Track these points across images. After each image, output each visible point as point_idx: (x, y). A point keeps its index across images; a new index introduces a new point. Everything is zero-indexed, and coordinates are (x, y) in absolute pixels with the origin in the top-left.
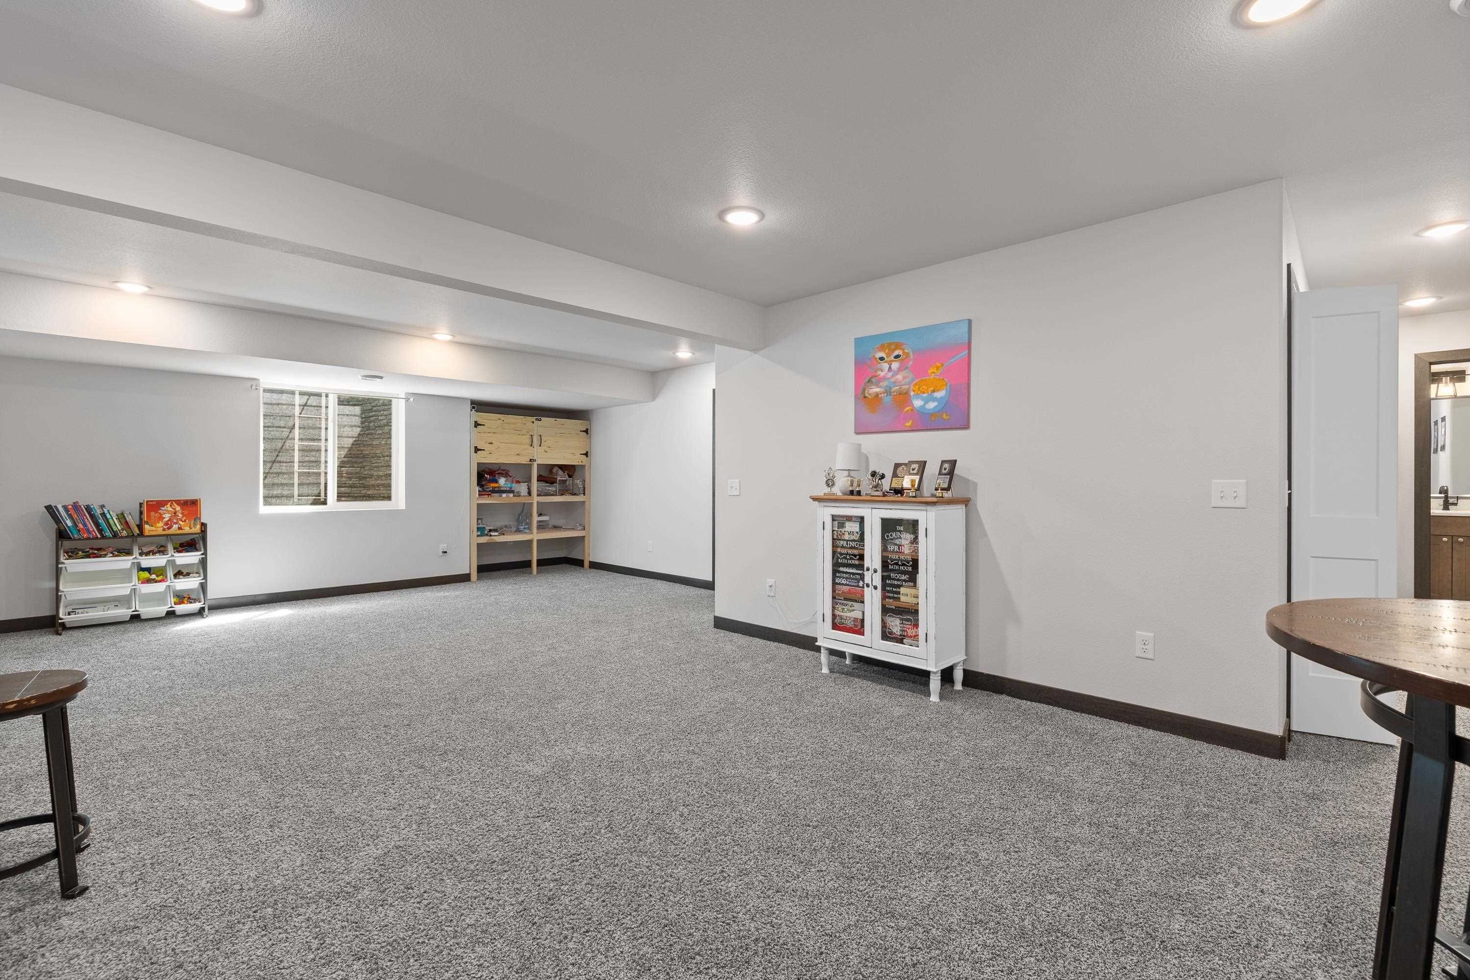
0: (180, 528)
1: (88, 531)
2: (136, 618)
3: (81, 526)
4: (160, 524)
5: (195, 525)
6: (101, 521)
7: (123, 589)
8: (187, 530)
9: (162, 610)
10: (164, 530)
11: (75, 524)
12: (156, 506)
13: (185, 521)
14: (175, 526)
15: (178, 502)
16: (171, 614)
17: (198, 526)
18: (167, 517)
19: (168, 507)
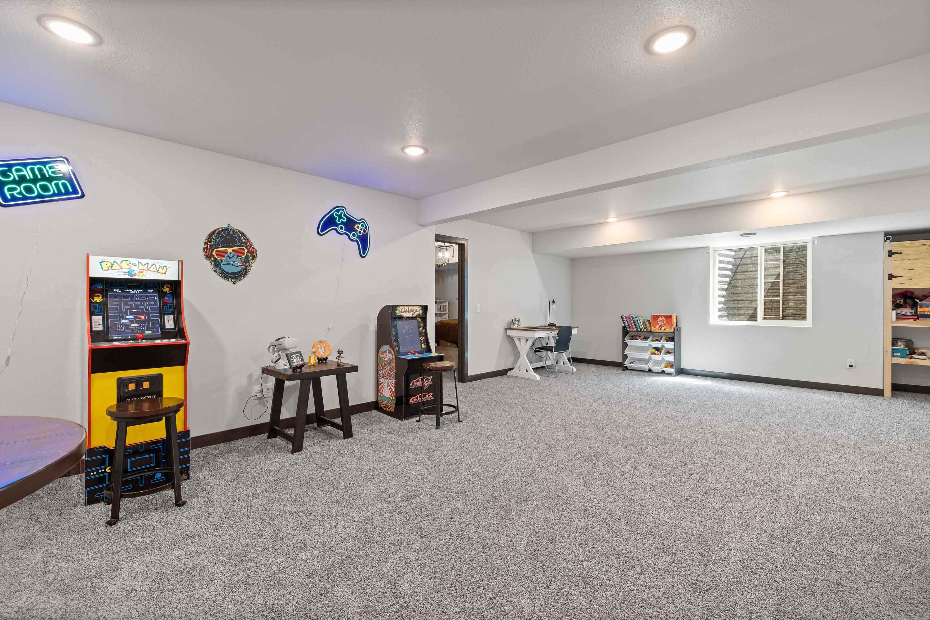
0: (665, 329)
1: (633, 328)
2: (650, 370)
3: (630, 325)
4: (657, 327)
5: (671, 328)
6: (637, 323)
7: (646, 356)
8: (668, 331)
9: (659, 369)
10: (659, 330)
11: (628, 325)
12: (656, 317)
13: (667, 326)
14: (663, 328)
15: (664, 316)
16: (663, 372)
17: (672, 329)
18: (660, 323)
19: (660, 319)
